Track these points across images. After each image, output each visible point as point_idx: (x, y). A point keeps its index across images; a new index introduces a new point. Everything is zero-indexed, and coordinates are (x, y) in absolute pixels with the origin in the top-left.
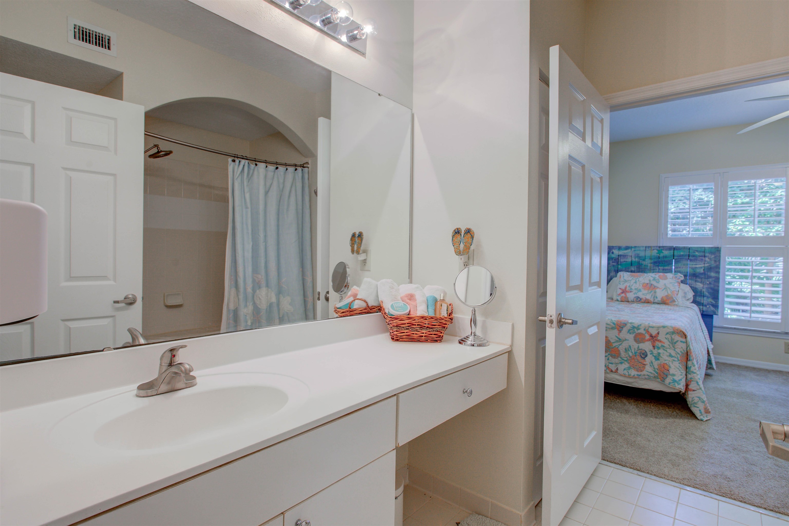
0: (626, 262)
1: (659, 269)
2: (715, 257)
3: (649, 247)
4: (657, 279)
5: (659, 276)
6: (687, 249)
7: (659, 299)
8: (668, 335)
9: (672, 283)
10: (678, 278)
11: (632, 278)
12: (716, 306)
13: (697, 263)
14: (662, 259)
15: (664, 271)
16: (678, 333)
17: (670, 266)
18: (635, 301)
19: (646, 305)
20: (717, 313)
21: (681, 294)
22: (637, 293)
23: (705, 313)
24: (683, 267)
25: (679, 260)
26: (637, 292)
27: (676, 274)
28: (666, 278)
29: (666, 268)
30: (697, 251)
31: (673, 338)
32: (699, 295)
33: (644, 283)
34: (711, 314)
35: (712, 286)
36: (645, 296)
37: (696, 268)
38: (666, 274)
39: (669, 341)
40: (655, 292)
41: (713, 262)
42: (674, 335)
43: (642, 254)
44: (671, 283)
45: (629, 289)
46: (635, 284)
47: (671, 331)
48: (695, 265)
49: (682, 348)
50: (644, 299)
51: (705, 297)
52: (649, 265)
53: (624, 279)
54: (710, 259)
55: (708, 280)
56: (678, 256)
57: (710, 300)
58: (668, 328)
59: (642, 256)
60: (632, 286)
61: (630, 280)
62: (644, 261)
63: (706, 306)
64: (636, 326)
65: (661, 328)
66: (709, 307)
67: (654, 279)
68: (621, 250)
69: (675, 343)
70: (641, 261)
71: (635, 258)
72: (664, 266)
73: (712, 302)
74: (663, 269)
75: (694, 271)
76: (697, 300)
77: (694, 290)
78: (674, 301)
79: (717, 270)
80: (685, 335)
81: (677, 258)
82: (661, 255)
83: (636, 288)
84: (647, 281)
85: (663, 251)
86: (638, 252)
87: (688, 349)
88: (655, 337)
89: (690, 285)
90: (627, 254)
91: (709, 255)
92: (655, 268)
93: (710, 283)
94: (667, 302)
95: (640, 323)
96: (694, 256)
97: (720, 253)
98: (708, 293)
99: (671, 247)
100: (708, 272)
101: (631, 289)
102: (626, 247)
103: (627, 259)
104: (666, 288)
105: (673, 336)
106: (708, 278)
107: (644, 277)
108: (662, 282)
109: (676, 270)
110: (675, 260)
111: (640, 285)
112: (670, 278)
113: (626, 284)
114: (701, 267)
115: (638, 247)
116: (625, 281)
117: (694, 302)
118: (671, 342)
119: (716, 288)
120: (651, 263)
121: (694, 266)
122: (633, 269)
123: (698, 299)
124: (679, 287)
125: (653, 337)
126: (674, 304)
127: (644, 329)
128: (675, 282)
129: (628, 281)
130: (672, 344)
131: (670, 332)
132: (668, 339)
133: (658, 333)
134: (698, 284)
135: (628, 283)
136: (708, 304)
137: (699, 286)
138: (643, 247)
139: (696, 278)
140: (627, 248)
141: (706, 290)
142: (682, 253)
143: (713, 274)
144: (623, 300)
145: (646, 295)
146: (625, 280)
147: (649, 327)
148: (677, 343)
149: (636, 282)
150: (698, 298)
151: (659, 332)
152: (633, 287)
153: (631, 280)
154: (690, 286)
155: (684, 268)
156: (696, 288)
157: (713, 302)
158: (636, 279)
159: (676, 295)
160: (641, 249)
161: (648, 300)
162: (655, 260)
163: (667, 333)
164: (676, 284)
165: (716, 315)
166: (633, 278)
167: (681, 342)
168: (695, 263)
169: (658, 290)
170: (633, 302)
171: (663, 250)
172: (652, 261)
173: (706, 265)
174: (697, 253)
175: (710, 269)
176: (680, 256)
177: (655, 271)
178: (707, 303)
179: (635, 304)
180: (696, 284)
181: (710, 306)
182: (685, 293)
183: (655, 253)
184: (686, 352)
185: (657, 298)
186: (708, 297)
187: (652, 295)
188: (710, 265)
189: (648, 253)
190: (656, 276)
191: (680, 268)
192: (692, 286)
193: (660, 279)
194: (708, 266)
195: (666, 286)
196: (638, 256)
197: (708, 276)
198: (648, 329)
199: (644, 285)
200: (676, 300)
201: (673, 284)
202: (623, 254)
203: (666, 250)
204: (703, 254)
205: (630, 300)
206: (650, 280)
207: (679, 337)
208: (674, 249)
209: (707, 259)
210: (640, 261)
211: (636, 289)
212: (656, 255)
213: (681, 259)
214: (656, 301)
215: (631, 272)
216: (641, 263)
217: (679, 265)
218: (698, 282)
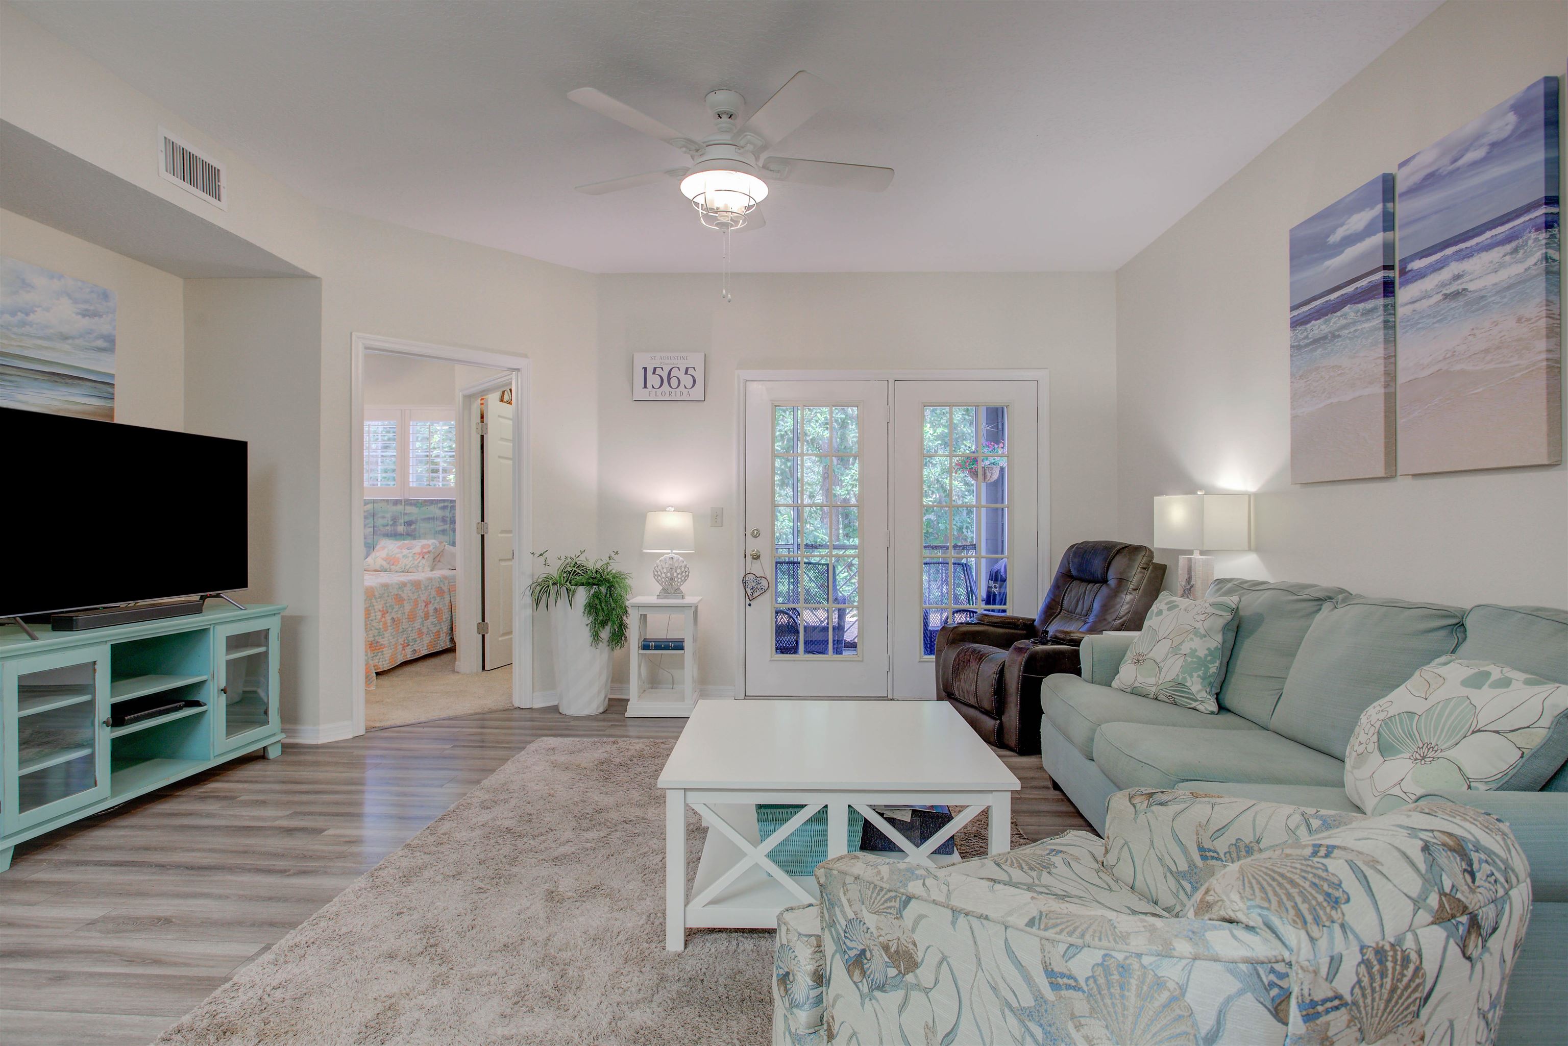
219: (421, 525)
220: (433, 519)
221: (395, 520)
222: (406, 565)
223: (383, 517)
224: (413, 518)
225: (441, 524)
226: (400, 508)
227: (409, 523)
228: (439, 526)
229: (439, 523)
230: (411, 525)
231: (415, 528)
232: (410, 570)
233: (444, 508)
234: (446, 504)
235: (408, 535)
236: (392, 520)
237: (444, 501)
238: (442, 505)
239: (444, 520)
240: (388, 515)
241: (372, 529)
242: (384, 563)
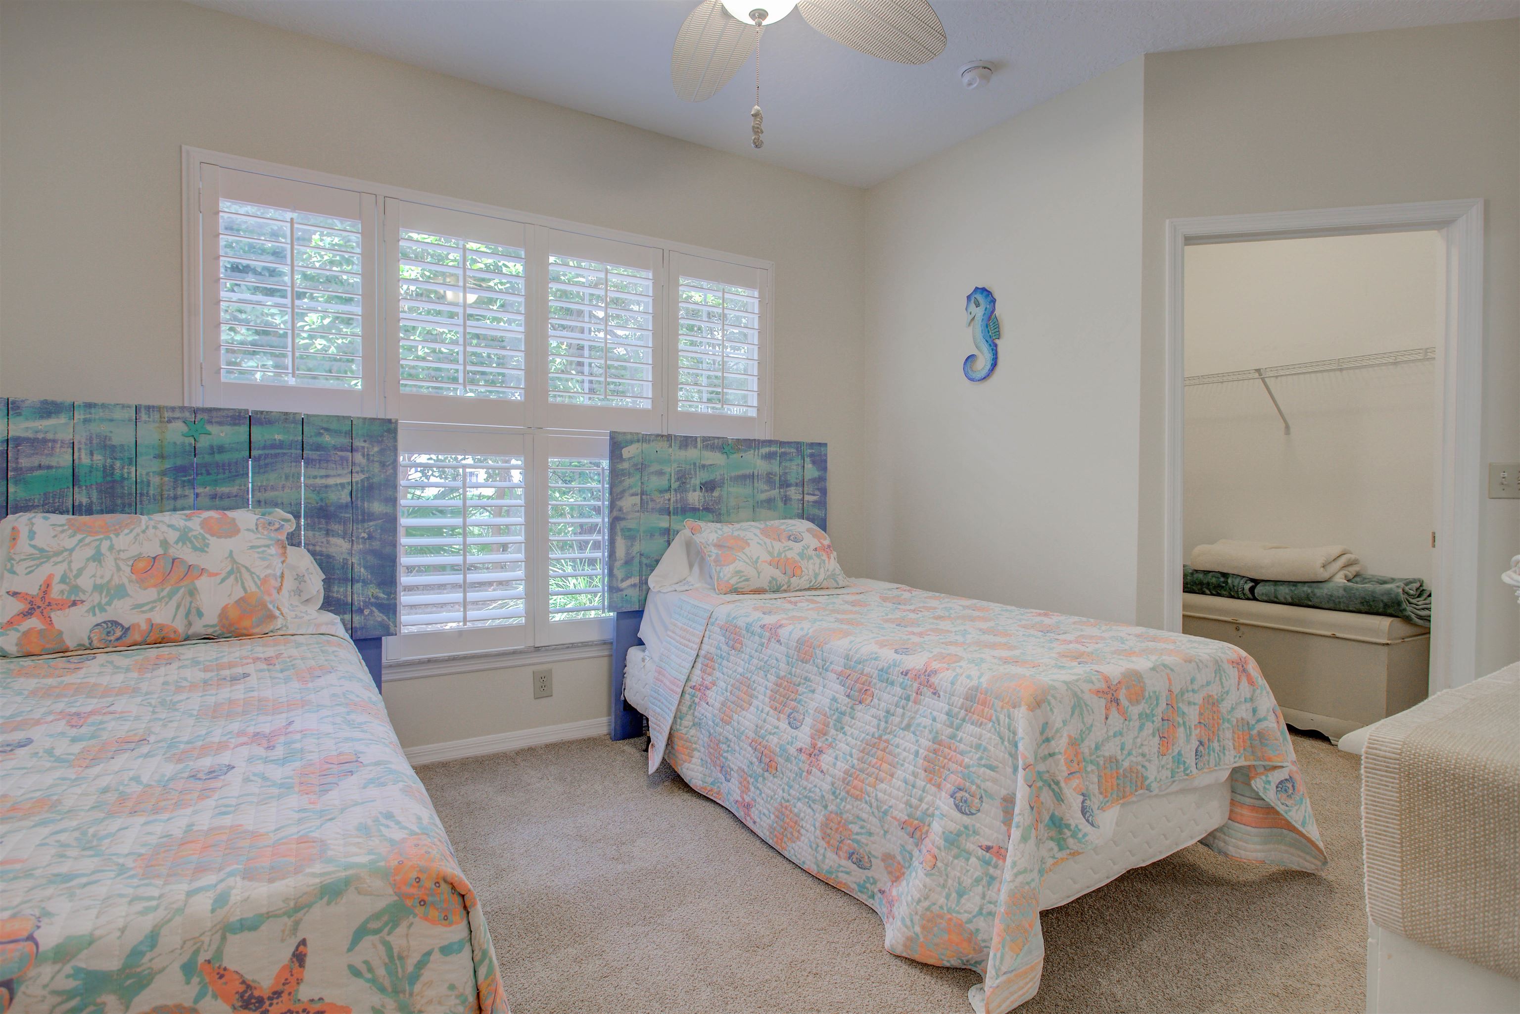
0: (49, 467)
1: (197, 495)
2: (382, 452)
3: (149, 408)
4: (195, 537)
5: (204, 524)
6: (294, 422)
7: (210, 619)
8: (368, 941)
9: (259, 547)
10: (277, 526)
11: (79, 537)
12: (390, 608)
13: (331, 473)
14: (208, 458)
15: (217, 502)
16: (423, 902)
17: (238, 481)
18: (96, 643)
19: (153, 653)
20: (392, 629)
21: (289, 584)
22: (109, 603)
23: (359, 635)
24: (283, 487)
25: (268, 461)
26: (104, 601)
27: (270, 514)
28: (233, 530)
29: (224, 489)
30: (327, 430)
31: (396, 951)
32: (339, 579)
33: (138, 558)
34: (375, 634)
35: (376, 545)
36: (147, 616)
37: (326, 487)
38: (230, 514)
39: (374, 981)
40: (192, 593)
41: (376, 468)
42: (401, 930)
43: (122, 436)
44: (252, 547)
45: (62, 592)
46: (93, 565)
47: (381, 904)
48: (322, 477)
49: (452, 987)
50: (144, 626)
51: (358, 581)
52: (155, 480)
53: (34, 547)
54: (367, 456)
55: (366, 525)
56: (264, 448)
57: (373, 590)
58: (359, 892)
59: (122, 446)
60: (77, 576)
61: (69, 547)
62: (130, 464)
63: (361, 611)
64: (113, 964)
65: (309, 906)
66: (372, 612)
67: (184, 537)
68: (19, 414)
69: (414, 978)
70: (118, 464)
71: (92, 454)
72: (215, 482)
73: (377, 598)
74: (214, 497)
75: (322, 500)
76: (335, 595)
77: (325, 562)
78: (271, 617)
79: (390, 493)
80: (463, 896)
81: (260, 452)
82: (204, 442)
83: (99, 581)
84: (152, 549)
85: (209, 428)
86: (104, 428)
87: (482, 972)
88: (277, 994)
89: (311, 547)
90: (50, 436)
91: (366, 445)
92: (179, 491)
93: (370, 537)
94: (246, 623)
95: (148, 923)
96: (318, 447)
97: (395, 439)
98: (366, 568)
99: (240, 411)
100: (363, 500)
101: (76, 589)
102: (45, 402)
103: (51, 455)
104: (236, 570)
105: (397, 940)
106: (363, 521)
107: (138, 530)
108: (219, 547)
109: (261, 496)
110: (257, 460)
111: (119, 569)
112: (248, 530)
113: (47, 569)
114: (343, 485)
115: (103, 406)
116: (44, 556)
117: (330, 604)
118: (387, 983)
119: (388, 550)
120: (163, 473)
121: (319, 481)
122: (82, 498)
123: (339, 591)
124: (283, 562)
125: (260, 1001)
126: (272, 628)
127: (189, 969)
128: (270, 542)
129: (57, 554)
130: (397, 991)
131: (376, 916)
132: (370, 970)
133: (299, 957)
134: (333, 540)
135: (56, 564)
136: (367, 604)
137: (339, 547)
138: (123, 407)
139: (327, 523)
140: (49, 409)
141: (359, 560)
142: (278, 437)
143: (377, 507)
144: (36, 650)
145: (152, 610)
146: (42, 550)
147: (227, 929)
148: (427, 975)
149: (97, 558)
150: (336, 589)
151: (303, 942)
152: (85, 582)
153: (71, 551)
154: (309, 551)
155: (287, 490)
156: (329, 557)
157: (382, 595)
158: (101, 540)
159: (274, 592)
160: (118, 414)
161: (162, 627)
162: (179, 462)
163: (360, 933)
164: (273, 550)
165: (392, 635)
166: (81, 541)
167: (446, 950)
168: (323, 472)
169: (202, 583)
170: (88, 649)
171: (210, 422)
172: (168, 464)
173: (358, 478)
174: (327, 439)
175: (369, 489)
176: (273, 446)
177: (179, 503)
178: (364, 602)
179: (101, 658)
180: (328, 542)
181: (374, 609)
182: (300, 579)
183: (176, 433)
184: (472, 999)
185: (200, 614)
186: (365, 583)
187: (178, 607)
188: (368, 478)
189: (149, 433)
190: (189, 524)
191: (273, 488)
192: (318, 548)
193: (207, 536)
194: (362, 481)
195: (234, 561)
196: (105, 445)
197: (363, 513)
198: (219, 952)
199: (141, 565)
200: (277, 613)
201: (264, 551)
202: (29, 434)
203: (220, 423)
204: (346, 441)
205: (71, 643)
206: (165, 543)
207: (433, 922)
208: (251, 420)
209: (358, 457)
210: (112, 467)
211: (98, 588)
212: (179, 439)
213: (276, 455)
214: (198, 627)
215: (76, 510)
216: (117, 472)
217: (272, 478)
218: (333, 536)
219: (731, 489)
220: (752, 477)
221: (683, 478)
222: (816, 575)
223: (661, 473)
224: (716, 475)
225: (766, 488)
226: (692, 454)
227: (709, 486)
228: (762, 492)
229: (761, 485)
230: (713, 489)
231: (720, 497)
232: (825, 584)
233: (769, 456)
234: (773, 449)
235: (707, 509)
236: (678, 479)
237: (770, 443)
238: (765, 450)
239: (769, 478)
240: (671, 469)
241: (637, 499)
242: (777, 573)
